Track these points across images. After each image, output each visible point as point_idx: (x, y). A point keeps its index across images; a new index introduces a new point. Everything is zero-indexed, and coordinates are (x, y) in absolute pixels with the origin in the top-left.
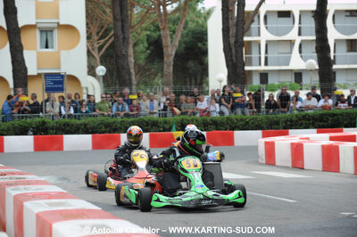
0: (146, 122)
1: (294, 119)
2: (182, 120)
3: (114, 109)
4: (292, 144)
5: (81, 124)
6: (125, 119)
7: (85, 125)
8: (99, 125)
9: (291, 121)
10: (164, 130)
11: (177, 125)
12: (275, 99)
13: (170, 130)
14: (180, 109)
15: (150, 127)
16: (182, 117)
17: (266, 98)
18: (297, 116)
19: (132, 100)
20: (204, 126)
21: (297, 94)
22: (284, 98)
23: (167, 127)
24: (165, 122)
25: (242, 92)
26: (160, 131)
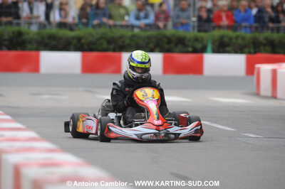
2: (222, 38)
5: (73, 38)
7: (79, 39)
8: (98, 40)
10: (195, 51)
11: (213, 43)
13: (203, 50)
15: (172, 45)
20: (255, 48)
23: (199, 46)
24: (197, 40)
26: (188, 52)
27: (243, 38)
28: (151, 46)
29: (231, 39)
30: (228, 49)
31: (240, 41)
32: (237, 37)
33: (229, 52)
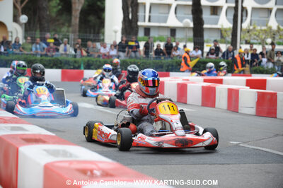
0: (60, 61)
1: (174, 64)
2: (88, 61)
3: (34, 49)
4: (178, 84)
6: (44, 58)
9: (172, 66)
10: (74, 68)
11: (84, 64)
12: (162, 48)
13: (79, 67)
14: (87, 52)
15: (63, 65)
16: (88, 58)
17: (155, 48)
18: (177, 62)
19: (49, 43)
21: (177, 44)
22: (169, 48)
23: (77, 65)
24: (75, 62)
25: (137, 42)
26: (71, 69)
27: (100, 62)
28: (52, 65)
29: (93, 61)
30: (92, 67)
31: (98, 63)
32: (96, 61)
33: (92, 69)
